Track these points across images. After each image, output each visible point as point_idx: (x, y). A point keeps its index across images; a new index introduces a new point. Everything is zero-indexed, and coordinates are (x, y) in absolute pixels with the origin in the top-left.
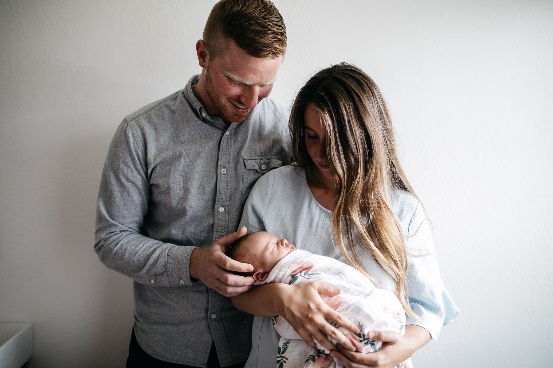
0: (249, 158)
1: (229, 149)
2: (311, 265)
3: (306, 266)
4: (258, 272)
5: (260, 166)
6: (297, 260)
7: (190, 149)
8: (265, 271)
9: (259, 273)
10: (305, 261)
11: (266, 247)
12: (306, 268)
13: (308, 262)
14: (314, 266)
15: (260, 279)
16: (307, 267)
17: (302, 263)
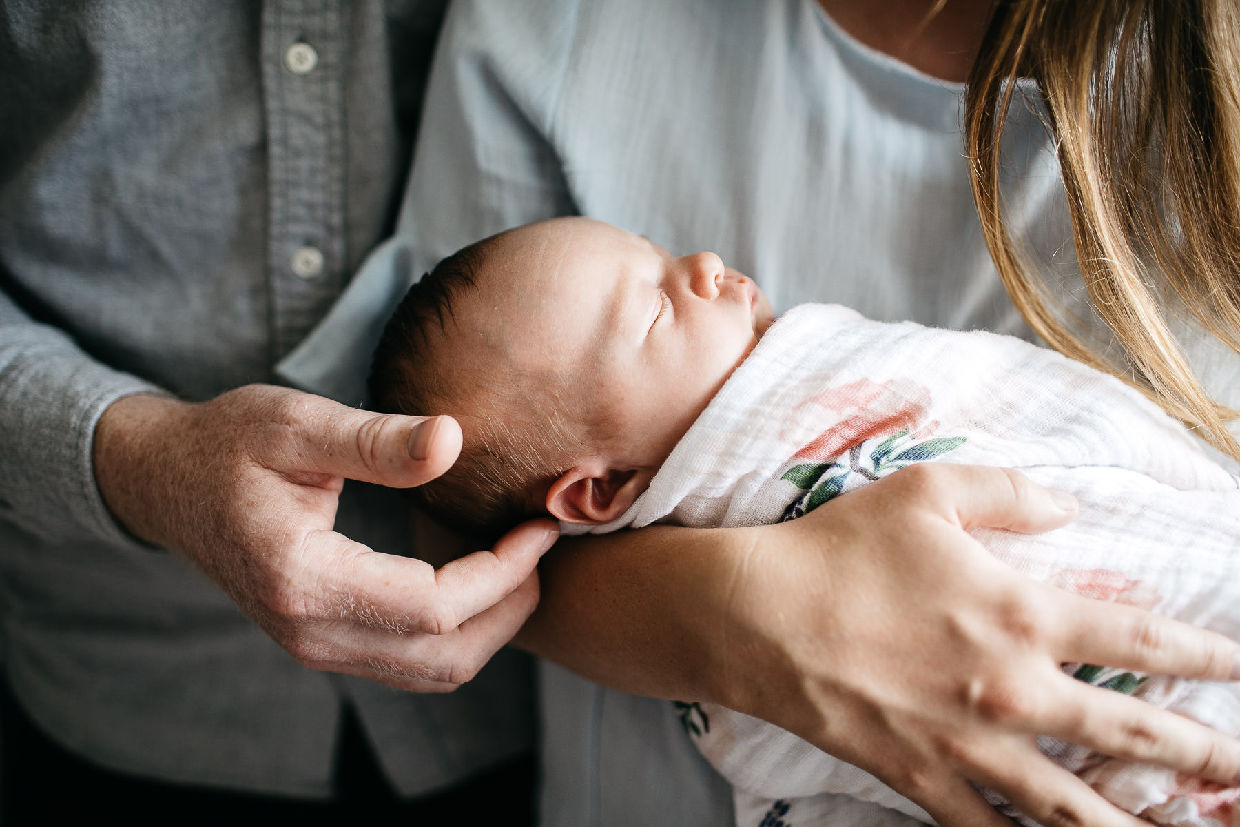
2: (913, 400)
3: (881, 408)
4: (573, 479)
6: (826, 378)
8: (621, 467)
9: (581, 484)
10: (878, 379)
11: (610, 319)
12: (878, 419)
13: (891, 382)
14: (930, 402)
15: (590, 510)
16: (892, 413)
17: (862, 395)
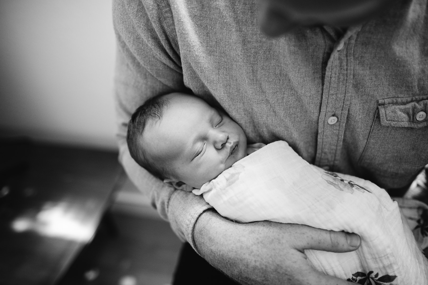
0: (390, 100)
1: (345, 82)
5: (413, 116)
7: (263, 69)
